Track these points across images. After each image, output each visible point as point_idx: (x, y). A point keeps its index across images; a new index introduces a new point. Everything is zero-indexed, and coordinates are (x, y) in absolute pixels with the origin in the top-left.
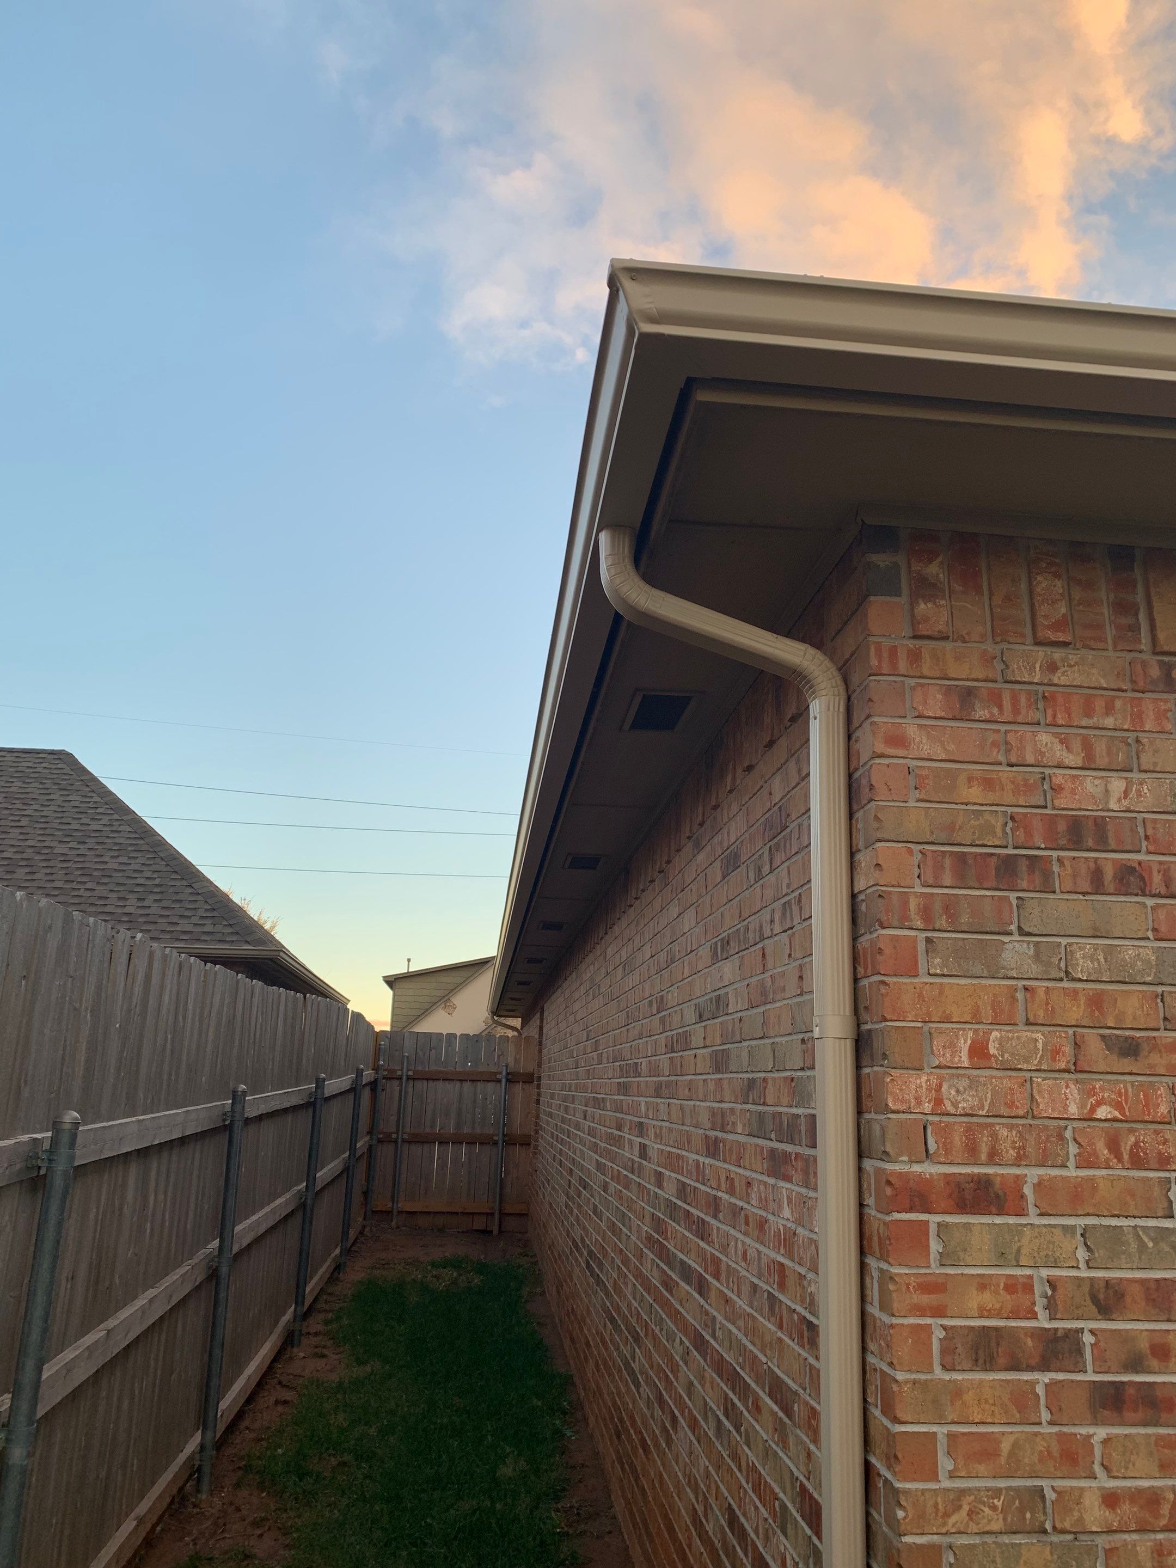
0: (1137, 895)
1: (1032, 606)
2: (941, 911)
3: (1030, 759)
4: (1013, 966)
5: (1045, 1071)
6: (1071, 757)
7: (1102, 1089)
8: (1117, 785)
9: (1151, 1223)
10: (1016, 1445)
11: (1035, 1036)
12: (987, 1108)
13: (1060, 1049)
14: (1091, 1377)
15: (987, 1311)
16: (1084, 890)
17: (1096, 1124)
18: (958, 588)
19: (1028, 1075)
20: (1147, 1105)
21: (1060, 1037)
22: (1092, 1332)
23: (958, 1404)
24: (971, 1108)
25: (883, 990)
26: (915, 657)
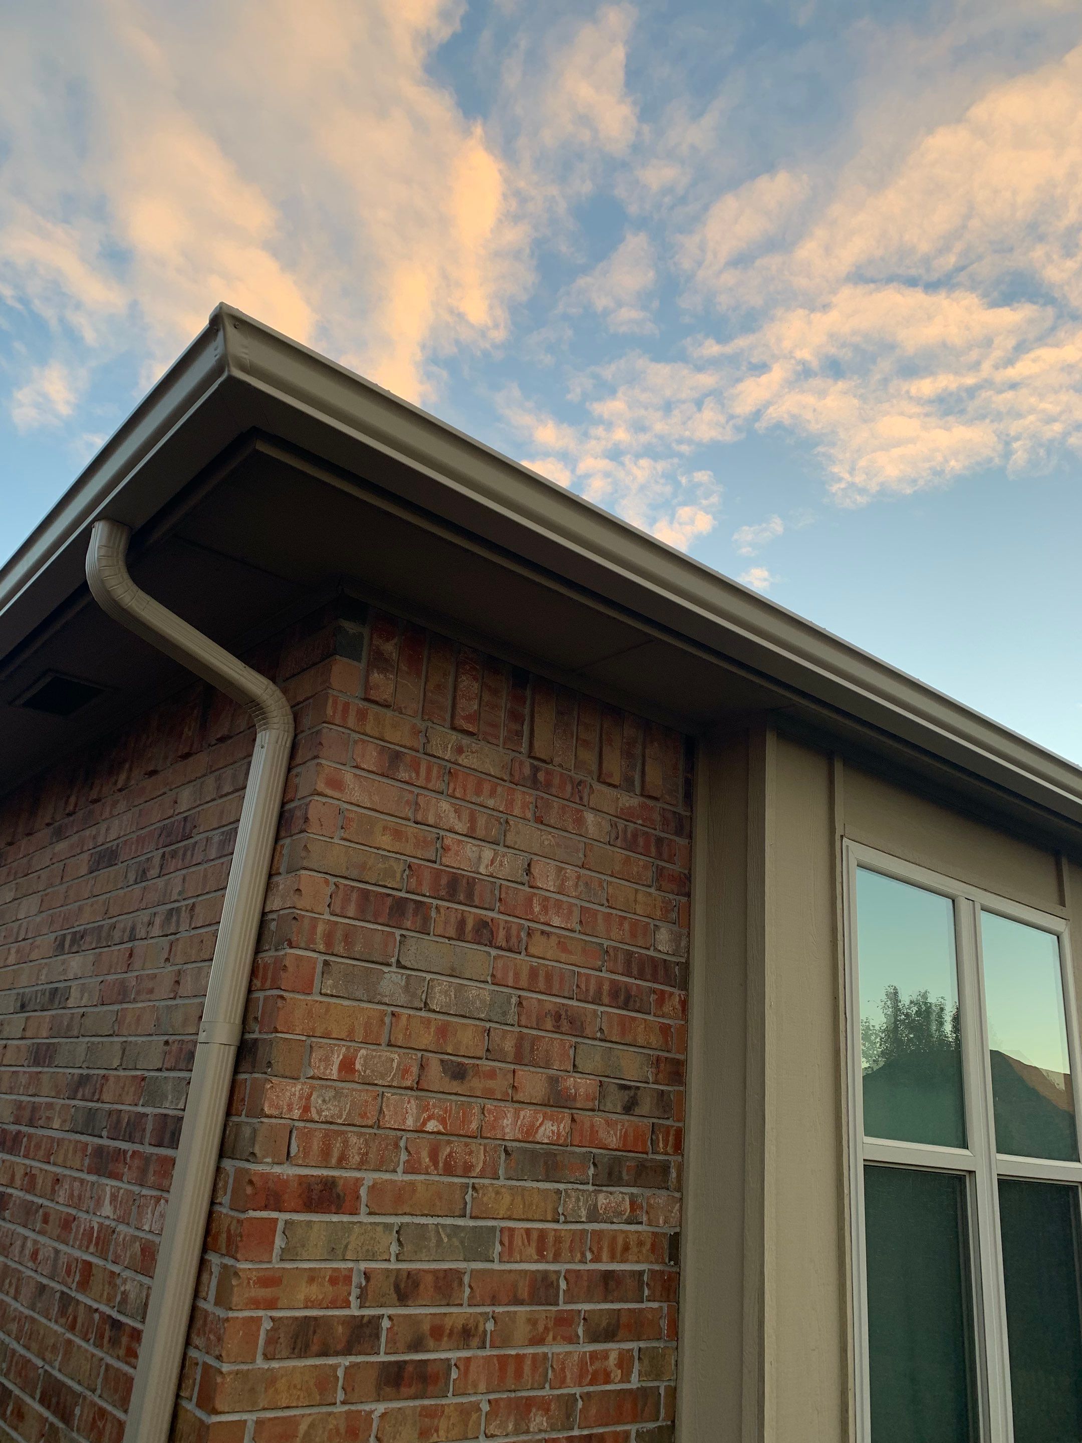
0: (486, 945)
1: (454, 698)
2: (340, 938)
3: (431, 821)
4: (387, 993)
5: (394, 1087)
6: (460, 825)
7: (434, 1106)
8: (488, 854)
9: (449, 1221)
10: (312, 1426)
11: (392, 1056)
12: (344, 1117)
13: (409, 1068)
14: (382, 1358)
15: (311, 1302)
16: (450, 936)
17: (424, 1135)
18: (405, 668)
19: (381, 1090)
20: (463, 1122)
21: (411, 1058)
22: (390, 1318)
23: (271, 1391)
24: (332, 1117)
25: (280, 1003)
26: (362, 716)
